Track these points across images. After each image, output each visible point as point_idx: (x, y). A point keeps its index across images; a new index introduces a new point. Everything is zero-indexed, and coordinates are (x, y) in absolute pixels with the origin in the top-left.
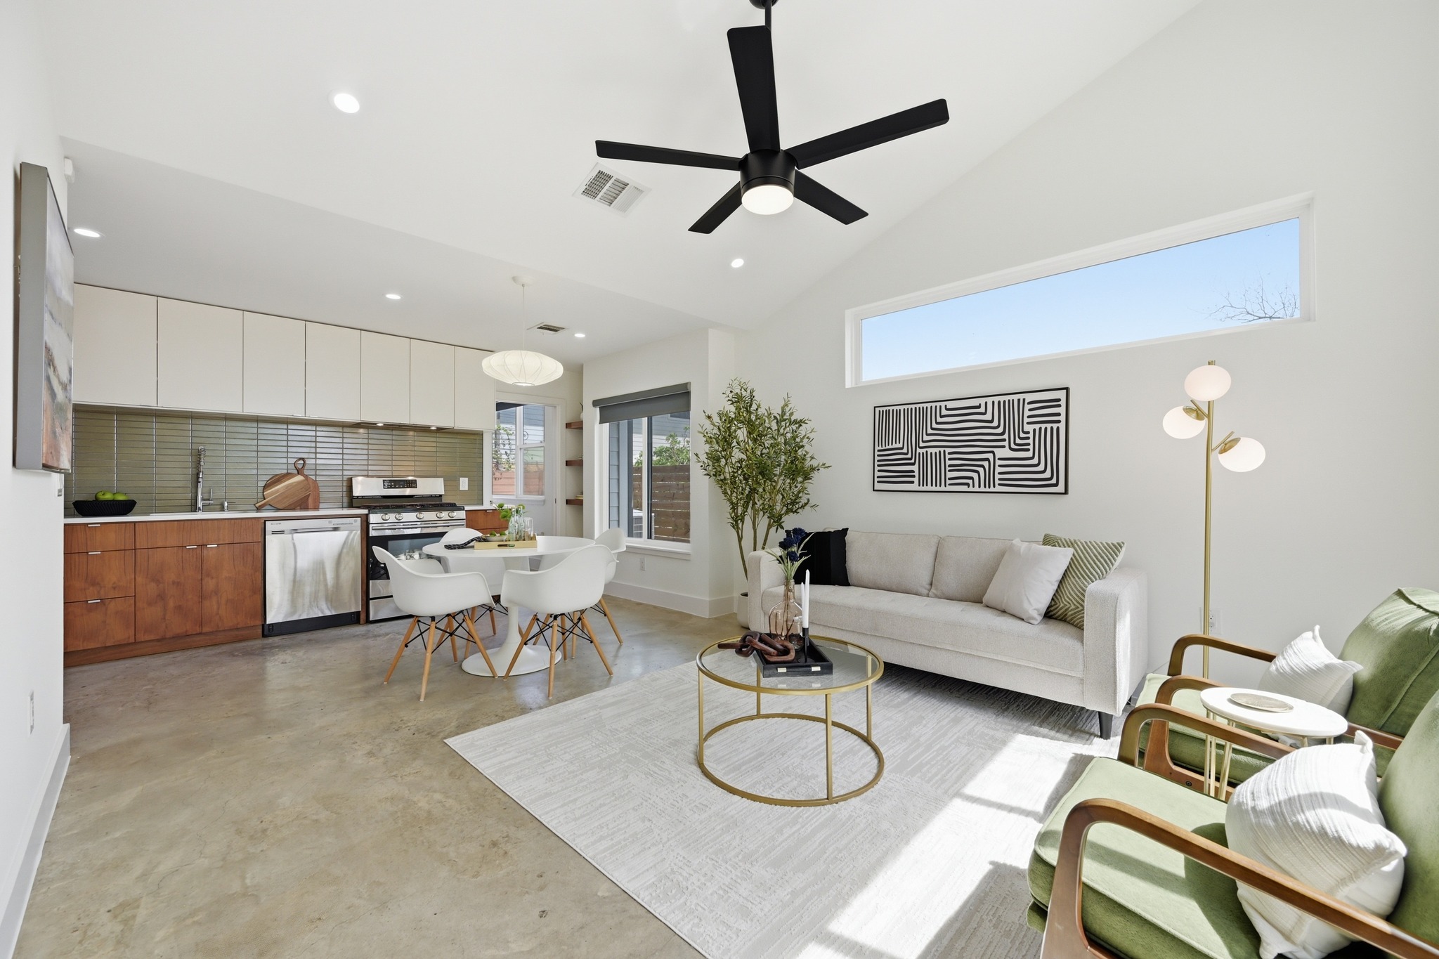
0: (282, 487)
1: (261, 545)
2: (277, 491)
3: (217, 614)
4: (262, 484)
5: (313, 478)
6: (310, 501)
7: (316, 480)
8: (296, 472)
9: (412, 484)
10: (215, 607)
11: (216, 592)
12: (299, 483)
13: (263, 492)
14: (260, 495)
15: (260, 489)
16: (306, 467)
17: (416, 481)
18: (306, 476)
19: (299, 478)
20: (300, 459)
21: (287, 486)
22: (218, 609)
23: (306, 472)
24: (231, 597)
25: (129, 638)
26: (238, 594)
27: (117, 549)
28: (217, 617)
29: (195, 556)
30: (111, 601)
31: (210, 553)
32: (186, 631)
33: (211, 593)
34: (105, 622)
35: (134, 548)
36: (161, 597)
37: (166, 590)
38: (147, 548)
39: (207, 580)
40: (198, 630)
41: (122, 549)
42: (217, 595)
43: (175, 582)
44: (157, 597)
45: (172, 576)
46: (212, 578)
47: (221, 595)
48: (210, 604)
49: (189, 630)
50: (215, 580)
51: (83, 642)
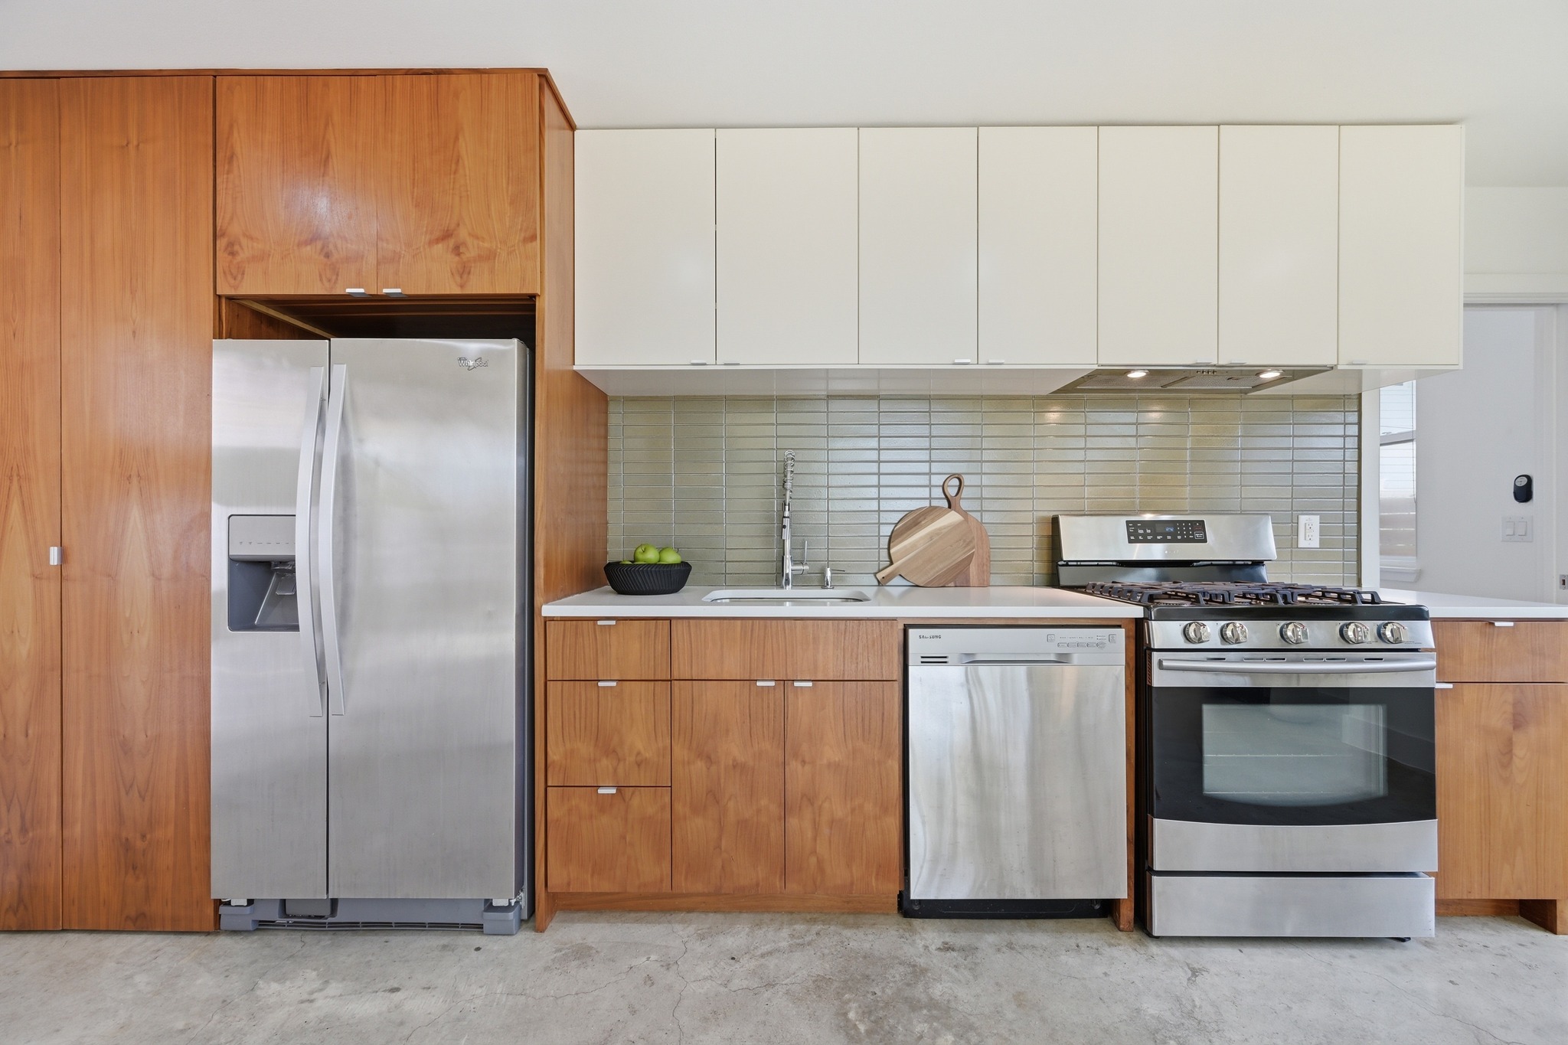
0: (921, 538)
1: (897, 687)
2: (913, 546)
3: (814, 852)
4: (887, 530)
5: (977, 515)
6: (973, 569)
7: (982, 523)
8: (945, 504)
9: (1192, 531)
10: (809, 834)
11: (810, 798)
12: (955, 527)
13: (889, 549)
14: (884, 554)
15: (884, 542)
16: (965, 493)
17: (1202, 523)
18: (964, 514)
19: (952, 518)
20: (952, 476)
21: (930, 536)
22: (815, 839)
23: (964, 505)
24: (839, 813)
25: (662, 881)
26: (853, 810)
27: (643, 678)
28: (813, 860)
29: (772, 705)
30: (633, 793)
31: (800, 700)
32: (758, 885)
33: (802, 798)
34: (624, 838)
35: (669, 678)
36: (714, 795)
37: (722, 781)
38: (690, 678)
39: (794, 766)
40: (778, 886)
41: (650, 679)
42: (812, 804)
43: (737, 764)
44: (707, 794)
45: (733, 749)
46: (804, 762)
47: (820, 807)
48: (800, 825)
49: (761, 884)
50: (807, 768)
51: (592, 876)
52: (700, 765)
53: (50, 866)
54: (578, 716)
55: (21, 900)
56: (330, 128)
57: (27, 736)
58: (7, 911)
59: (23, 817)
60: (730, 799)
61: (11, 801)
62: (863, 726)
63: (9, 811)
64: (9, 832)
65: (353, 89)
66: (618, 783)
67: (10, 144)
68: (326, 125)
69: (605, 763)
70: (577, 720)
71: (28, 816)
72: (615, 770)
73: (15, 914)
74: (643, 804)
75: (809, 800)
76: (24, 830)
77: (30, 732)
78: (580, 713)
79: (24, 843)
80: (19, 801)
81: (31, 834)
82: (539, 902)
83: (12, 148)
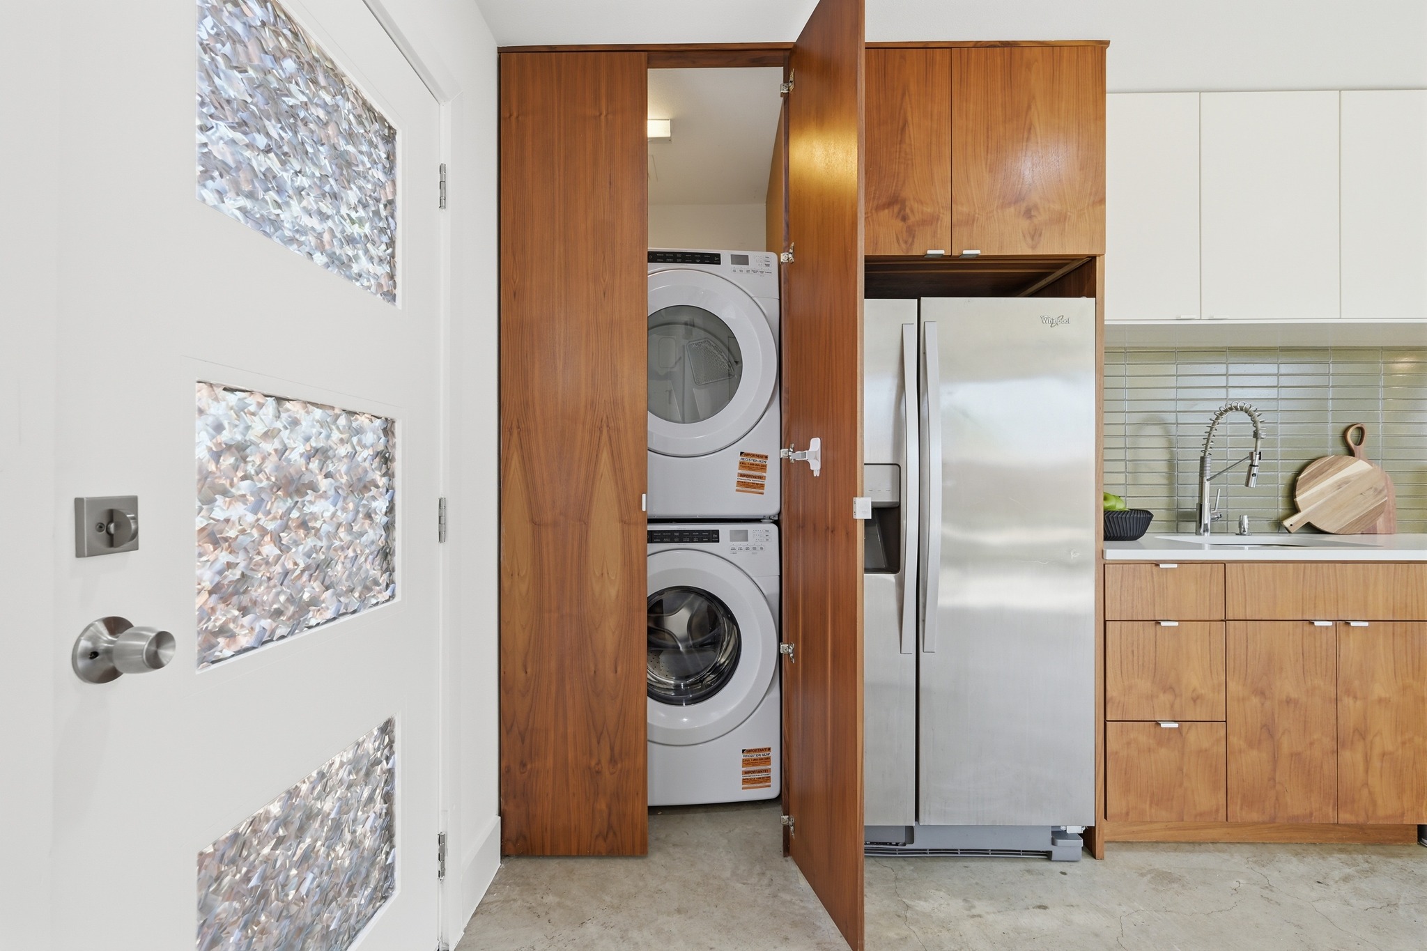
2: (1322, 493)
10: (1361, 767)
22: (1366, 772)
24: (1390, 747)
25: (1217, 811)
26: (1404, 743)
27: (1198, 619)
28: (1365, 792)
29: (1324, 647)
30: (1190, 727)
31: (1351, 638)
32: (1311, 814)
33: (1354, 732)
34: (1181, 770)
35: (1224, 619)
36: (1269, 729)
37: (1276, 716)
38: (1244, 619)
39: (1347, 701)
40: (1332, 816)
41: (1205, 619)
42: (1364, 739)
43: (1290, 700)
44: (1261, 729)
45: (1287, 686)
46: (1355, 698)
47: (1371, 743)
48: (1352, 757)
49: (1314, 814)
50: (1359, 703)
51: (1151, 806)
52: (1255, 701)
53: (637, 794)
54: (1135, 652)
55: (610, 827)
56: (907, 97)
57: (616, 672)
58: (597, 836)
59: (612, 749)
60: (1283, 734)
61: (601, 733)
62: (1413, 664)
63: (599, 743)
64: (599, 763)
65: (928, 61)
66: (1175, 718)
67: (601, 114)
68: (903, 95)
69: (1165, 698)
70: (1135, 658)
71: (617, 749)
72: (1172, 706)
73: (605, 841)
74: (1197, 737)
75: (1361, 735)
76: (613, 761)
77: (619, 669)
78: (1138, 651)
79: (614, 773)
80: (608, 733)
81: (619, 765)
82: (1099, 831)
83: (603, 117)
